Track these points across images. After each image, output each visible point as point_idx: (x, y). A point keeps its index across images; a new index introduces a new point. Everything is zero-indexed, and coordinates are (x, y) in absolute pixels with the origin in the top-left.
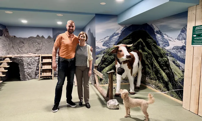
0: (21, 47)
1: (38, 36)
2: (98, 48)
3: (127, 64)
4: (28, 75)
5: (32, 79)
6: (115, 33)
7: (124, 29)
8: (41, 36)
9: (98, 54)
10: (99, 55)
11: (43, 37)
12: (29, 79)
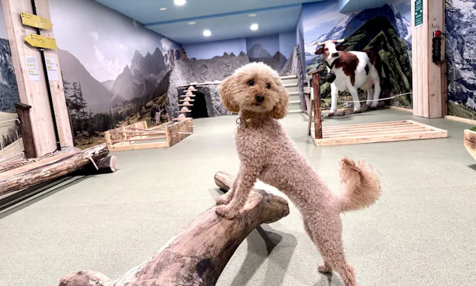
0: (204, 74)
1: (225, 54)
2: (309, 55)
3: (342, 68)
4: (217, 109)
5: (222, 115)
6: (335, 28)
7: (352, 18)
8: (229, 53)
9: (309, 65)
10: (311, 66)
11: (232, 55)
12: (218, 115)
